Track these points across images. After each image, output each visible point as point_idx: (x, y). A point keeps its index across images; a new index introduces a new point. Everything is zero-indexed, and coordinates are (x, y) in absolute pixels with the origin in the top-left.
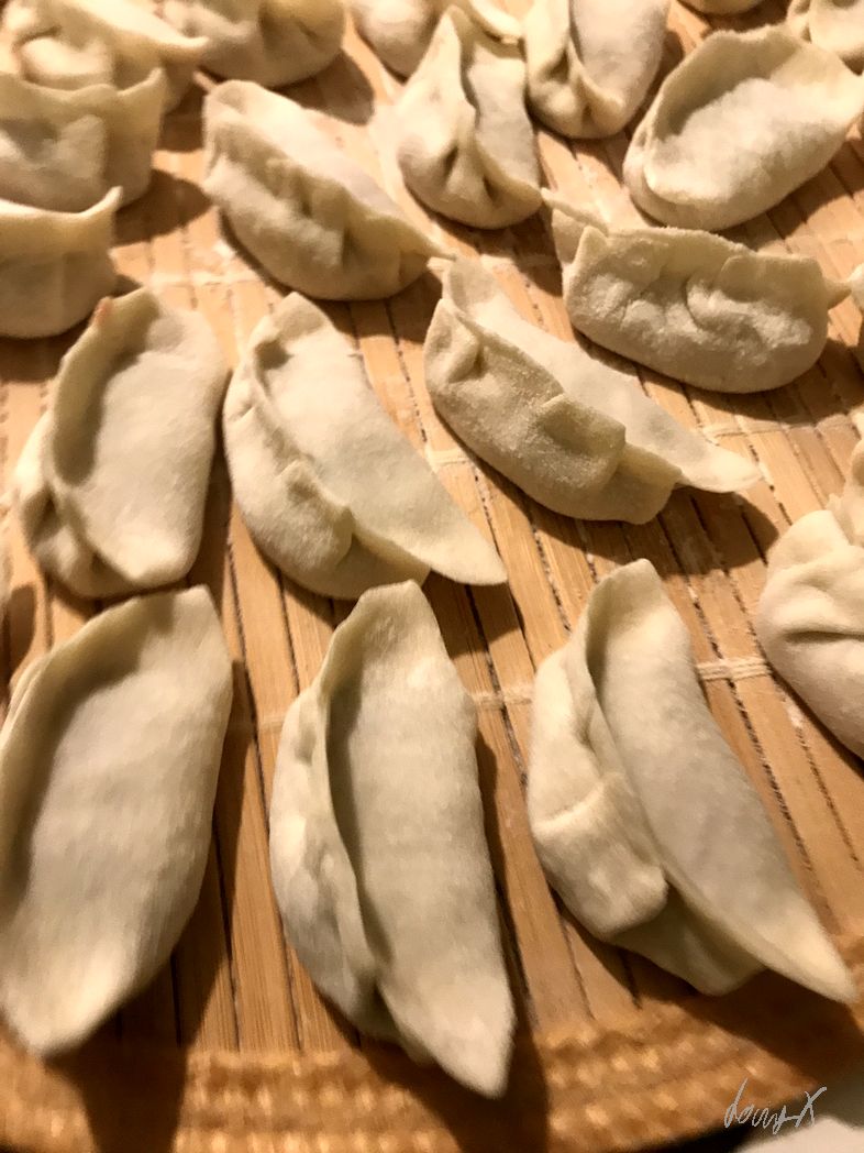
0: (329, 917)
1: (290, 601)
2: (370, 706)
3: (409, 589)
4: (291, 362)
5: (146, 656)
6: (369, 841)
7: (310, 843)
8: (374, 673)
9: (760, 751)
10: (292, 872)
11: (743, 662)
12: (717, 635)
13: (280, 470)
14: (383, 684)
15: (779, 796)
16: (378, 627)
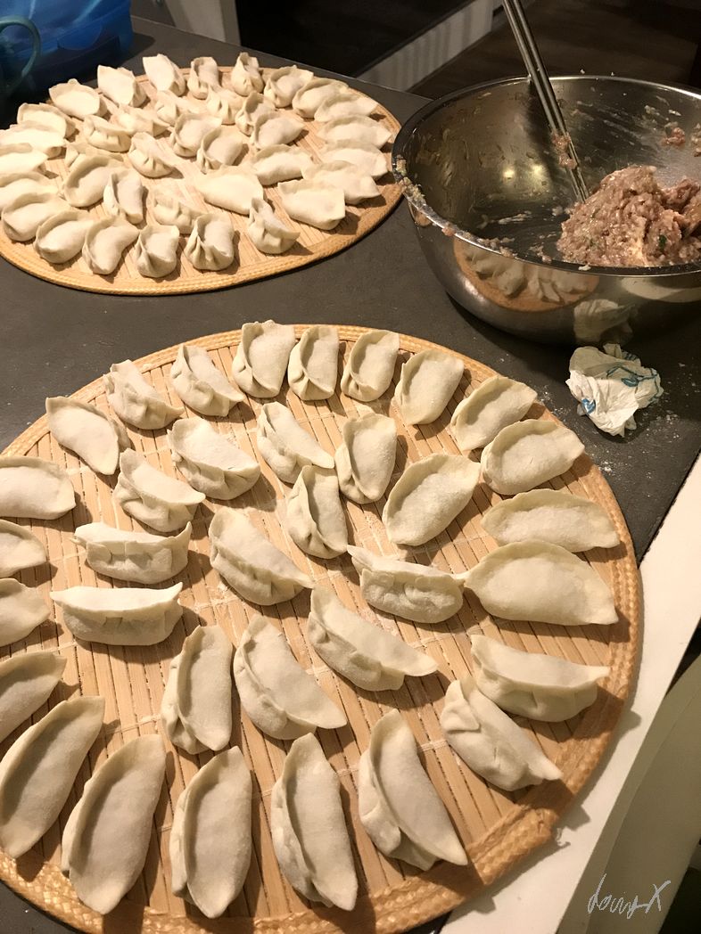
0: (294, 860)
1: (268, 743)
2: (300, 784)
3: (310, 737)
4: (257, 647)
5: (221, 776)
6: (305, 832)
7: (285, 837)
8: (300, 771)
9: (445, 777)
10: (281, 846)
11: (438, 742)
12: (429, 732)
13: (258, 696)
14: (304, 775)
15: (452, 794)
16: (300, 754)
